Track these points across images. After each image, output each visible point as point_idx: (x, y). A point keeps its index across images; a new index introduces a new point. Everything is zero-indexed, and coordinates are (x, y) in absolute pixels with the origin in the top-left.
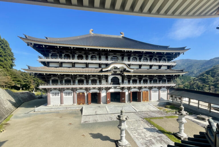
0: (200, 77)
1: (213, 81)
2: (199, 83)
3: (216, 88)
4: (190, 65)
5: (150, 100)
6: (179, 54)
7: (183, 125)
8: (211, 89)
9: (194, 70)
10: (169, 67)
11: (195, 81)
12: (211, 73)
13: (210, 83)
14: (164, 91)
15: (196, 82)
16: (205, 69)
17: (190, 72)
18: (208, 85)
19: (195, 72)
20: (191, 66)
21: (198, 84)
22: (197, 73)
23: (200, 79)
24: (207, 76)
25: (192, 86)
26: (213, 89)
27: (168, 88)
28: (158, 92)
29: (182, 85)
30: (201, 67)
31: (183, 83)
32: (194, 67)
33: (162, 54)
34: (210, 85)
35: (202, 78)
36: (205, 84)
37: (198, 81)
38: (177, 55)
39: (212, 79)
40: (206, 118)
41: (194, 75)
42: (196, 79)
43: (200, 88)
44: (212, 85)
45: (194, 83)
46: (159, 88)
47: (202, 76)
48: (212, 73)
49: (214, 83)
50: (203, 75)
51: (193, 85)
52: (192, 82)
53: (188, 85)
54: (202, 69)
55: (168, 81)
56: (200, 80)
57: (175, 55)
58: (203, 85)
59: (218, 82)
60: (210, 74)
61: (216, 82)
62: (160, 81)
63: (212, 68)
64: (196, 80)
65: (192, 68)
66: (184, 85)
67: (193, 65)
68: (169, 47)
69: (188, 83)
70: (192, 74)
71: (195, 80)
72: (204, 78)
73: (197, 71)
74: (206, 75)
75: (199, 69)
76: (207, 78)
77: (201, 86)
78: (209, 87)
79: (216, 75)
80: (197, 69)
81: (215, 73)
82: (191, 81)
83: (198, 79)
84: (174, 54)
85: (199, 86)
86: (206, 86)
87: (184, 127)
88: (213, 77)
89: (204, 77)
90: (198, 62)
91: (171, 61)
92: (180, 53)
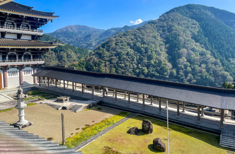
0: (96, 51)
1: (108, 55)
2: (96, 59)
3: (111, 64)
4: (88, 34)
5: (5, 87)
6: (46, 21)
7: (23, 110)
8: (107, 66)
9: (92, 41)
10: (34, 37)
11: (91, 56)
12: (106, 46)
13: (105, 58)
14: (28, 71)
15: (92, 58)
16: (103, 41)
17: (87, 44)
18: (104, 61)
19: (94, 44)
20: (88, 36)
21: (94, 59)
22: (95, 45)
23: (97, 53)
24: (103, 50)
25: (88, 63)
26: (108, 65)
27: (34, 66)
28: (18, 73)
29: (77, 62)
30: (100, 39)
31: (79, 58)
32: (92, 37)
33: (20, 18)
34: (106, 61)
35: (98, 52)
36: (101, 59)
37: (94, 56)
38: (44, 22)
39: (107, 54)
40: (64, 99)
41: (92, 48)
42: (93, 53)
43: (97, 65)
44: (108, 61)
45: (91, 59)
46: (21, 68)
47: (98, 50)
48: (108, 46)
49: (109, 59)
50: (99, 48)
51: (89, 61)
52: (89, 58)
53: (84, 61)
54: (100, 40)
55: (34, 57)
56: (97, 55)
57: (40, 21)
58: (100, 61)
59: (112, 57)
60: (105, 48)
61: (111, 57)
62: (20, 57)
63: (107, 40)
64: (93, 55)
65: (90, 39)
66: (79, 62)
67: (91, 34)
68: (33, 9)
69: (84, 58)
70: (90, 47)
71: (91, 54)
72: (100, 52)
73: (95, 43)
74: (102, 48)
75: (98, 41)
76: (103, 52)
77: (98, 62)
78: (105, 63)
79: (111, 49)
80: (95, 40)
81: (109, 46)
82: (87, 57)
83: (94, 54)
84: (38, 20)
85: (96, 62)
86: (102, 62)
87: (24, 113)
88: (108, 51)
89: (100, 50)
90: (96, 31)
91: (36, 29)
92: (48, 20)
